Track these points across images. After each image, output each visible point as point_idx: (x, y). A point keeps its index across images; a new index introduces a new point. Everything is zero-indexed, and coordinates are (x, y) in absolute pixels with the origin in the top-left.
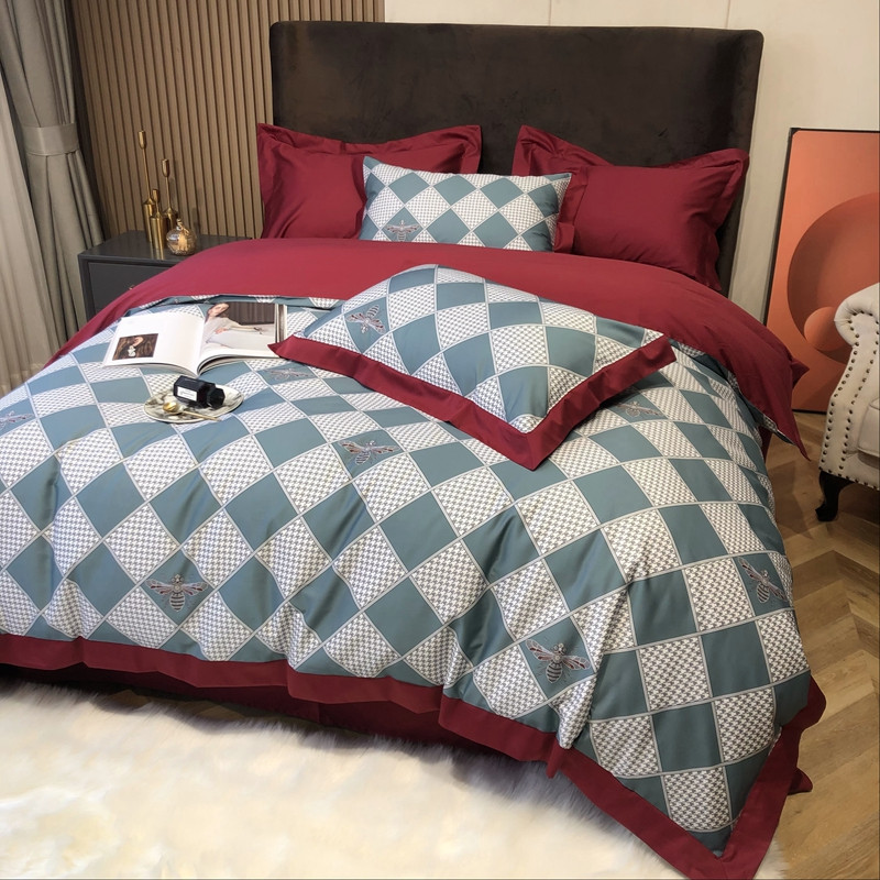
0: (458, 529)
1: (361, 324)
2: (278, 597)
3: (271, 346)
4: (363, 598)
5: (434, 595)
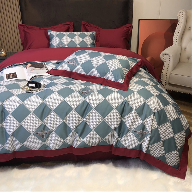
0: (114, 106)
1: (71, 64)
2: (70, 130)
3: (47, 72)
4: (93, 127)
5: (110, 123)
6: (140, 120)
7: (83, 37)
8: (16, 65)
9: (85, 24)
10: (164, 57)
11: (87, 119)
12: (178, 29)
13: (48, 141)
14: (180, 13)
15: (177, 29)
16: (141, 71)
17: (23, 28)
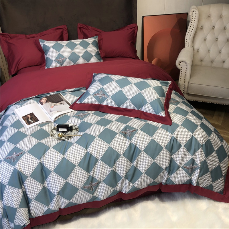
0: (163, 146)
1: (99, 96)
5: (161, 163)
9: (81, 27)
10: (180, 65)
12: (191, 30)
13: (97, 193)
14: (193, 12)
17: (5, 38)
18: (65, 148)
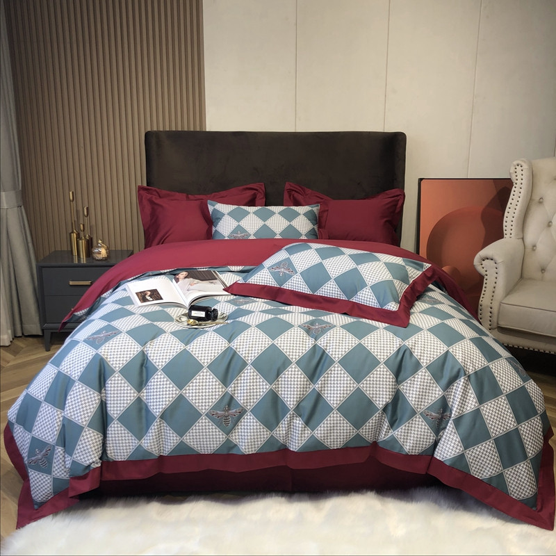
0: (380, 358)
1: (279, 272)
2: (286, 410)
3: (224, 290)
4: (335, 402)
5: (373, 394)
6: (437, 389)
7: (291, 216)
8: (151, 274)
9: (292, 188)
10: (483, 266)
11: (321, 384)
12: (514, 202)
13: (237, 434)
14: (517, 167)
15: (510, 201)
16: (432, 290)
17: (149, 196)
18: (192, 336)
